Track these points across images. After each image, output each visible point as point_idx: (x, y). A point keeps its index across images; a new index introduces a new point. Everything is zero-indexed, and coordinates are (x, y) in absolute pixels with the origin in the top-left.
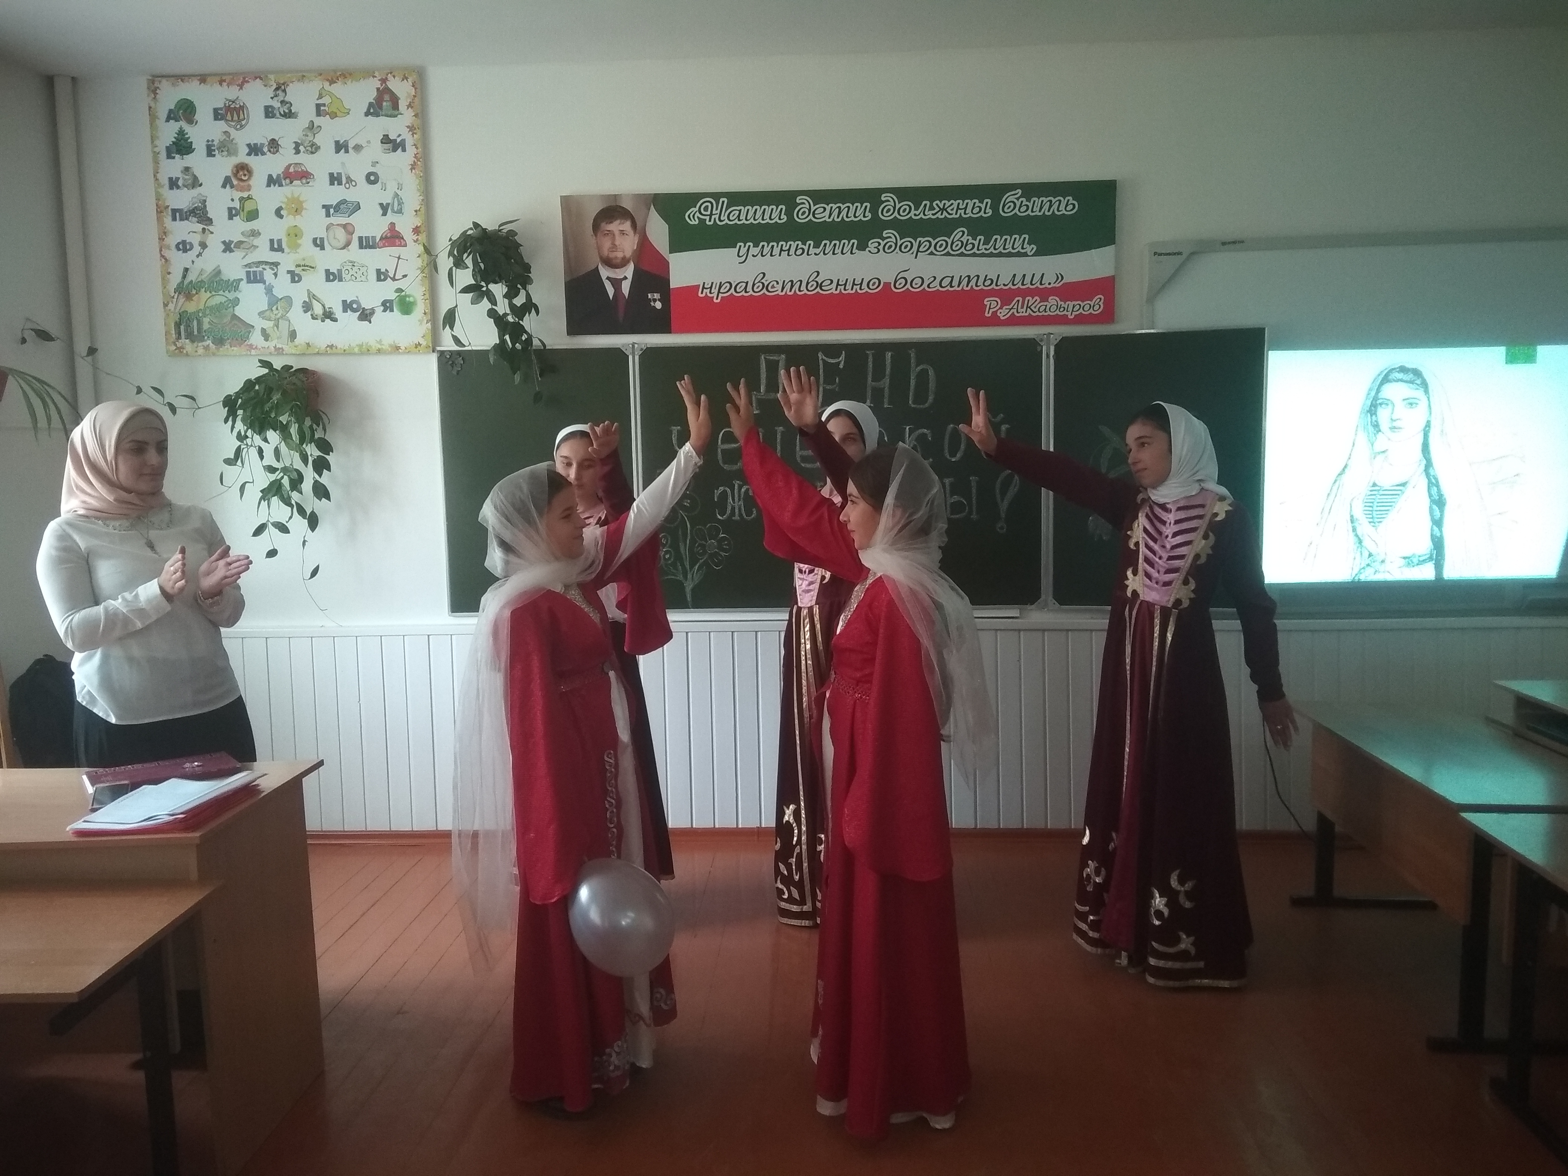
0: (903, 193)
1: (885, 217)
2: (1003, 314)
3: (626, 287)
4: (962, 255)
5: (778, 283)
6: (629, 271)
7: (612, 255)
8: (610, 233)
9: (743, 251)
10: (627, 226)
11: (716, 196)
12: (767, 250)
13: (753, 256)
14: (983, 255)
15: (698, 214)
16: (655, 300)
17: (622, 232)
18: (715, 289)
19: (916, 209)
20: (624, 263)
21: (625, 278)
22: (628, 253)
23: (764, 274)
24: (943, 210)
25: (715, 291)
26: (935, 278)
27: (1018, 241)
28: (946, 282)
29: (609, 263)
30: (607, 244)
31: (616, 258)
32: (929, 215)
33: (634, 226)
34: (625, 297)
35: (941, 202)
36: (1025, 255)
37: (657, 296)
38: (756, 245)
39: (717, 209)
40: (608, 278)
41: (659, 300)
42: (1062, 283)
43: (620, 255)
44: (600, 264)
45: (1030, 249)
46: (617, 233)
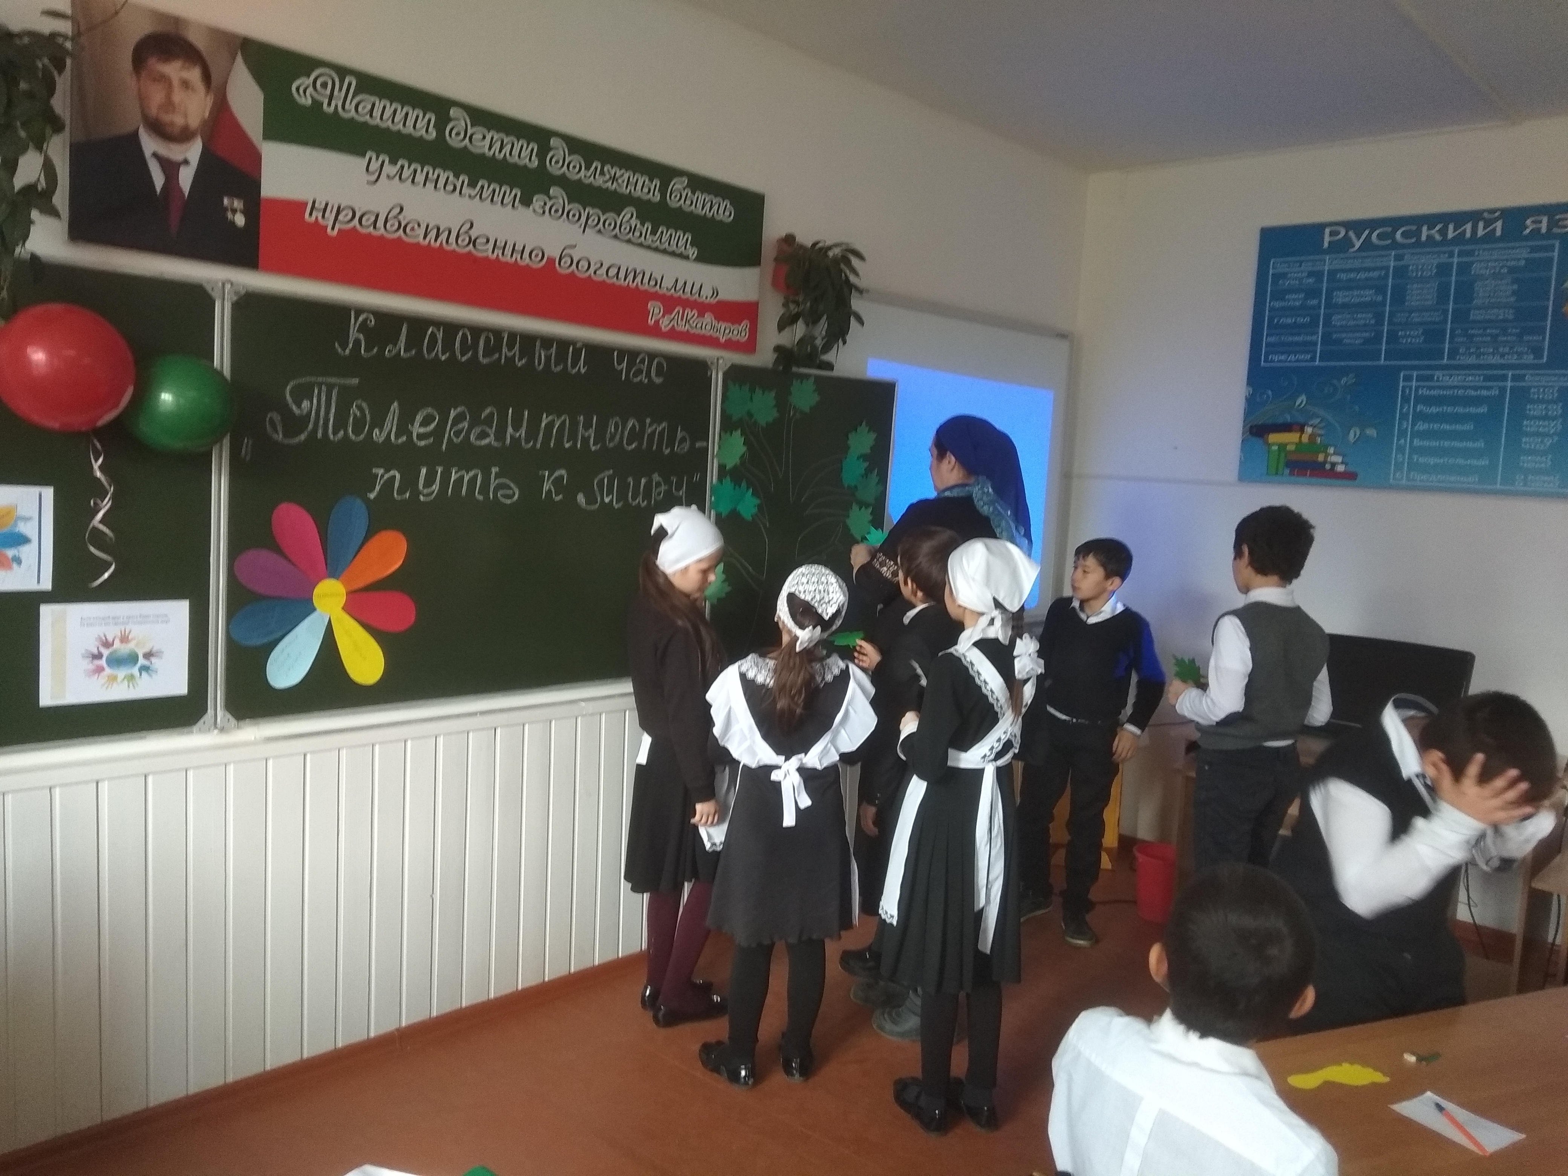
0: (575, 145)
1: (555, 169)
2: (665, 324)
3: (186, 178)
4: (629, 241)
5: (419, 225)
6: (194, 151)
7: (166, 118)
8: (164, 79)
9: (375, 166)
10: (194, 75)
11: (342, 71)
12: (406, 173)
13: (388, 176)
14: (649, 247)
15: (310, 90)
16: (234, 211)
17: (186, 85)
18: (331, 212)
19: (588, 168)
20: (184, 136)
21: (186, 162)
22: (194, 122)
23: (402, 209)
24: (614, 179)
25: (330, 216)
26: (602, 265)
27: (682, 240)
28: (613, 272)
29: (159, 129)
30: (156, 97)
31: (172, 124)
32: (599, 181)
33: (207, 77)
34: (184, 195)
35: (612, 168)
36: (687, 258)
37: (238, 204)
38: (393, 162)
39: (340, 89)
40: (155, 155)
41: (243, 212)
42: (717, 299)
43: (178, 120)
44: (142, 125)
45: (692, 252)
46: (176, 83)
